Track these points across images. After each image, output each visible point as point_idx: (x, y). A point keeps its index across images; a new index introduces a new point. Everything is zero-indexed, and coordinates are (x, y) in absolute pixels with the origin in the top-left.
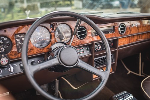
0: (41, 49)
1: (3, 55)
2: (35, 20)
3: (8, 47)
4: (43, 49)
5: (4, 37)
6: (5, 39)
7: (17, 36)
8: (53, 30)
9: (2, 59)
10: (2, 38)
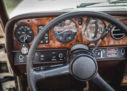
0: (63, 44)
1: (24, 45)
2: (61, 14)
3: (30, 36)
4: (66, 44)
5: (27, 27)
6: (28, 29)
7: (40, 27)
8: (80, 25)
9: (23, 48)
10: (26, 27)
